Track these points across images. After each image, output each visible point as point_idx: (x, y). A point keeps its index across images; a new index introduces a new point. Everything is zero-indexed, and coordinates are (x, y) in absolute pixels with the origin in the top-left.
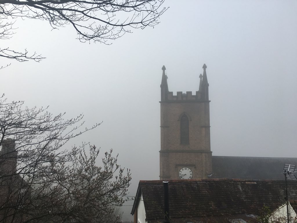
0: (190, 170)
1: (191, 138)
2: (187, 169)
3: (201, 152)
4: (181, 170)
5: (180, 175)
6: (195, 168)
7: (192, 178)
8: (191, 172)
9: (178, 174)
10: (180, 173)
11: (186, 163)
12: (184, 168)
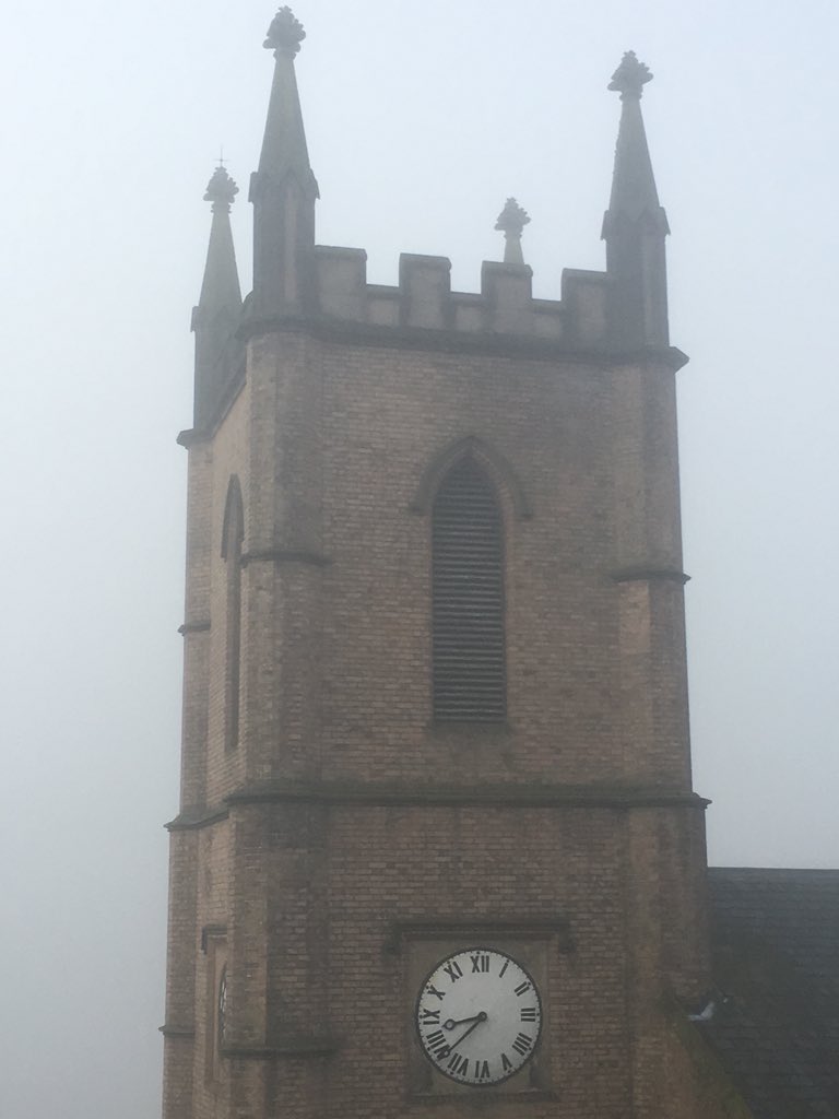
0: (516, 976)
1: (527, 673)
2: (497, 961)
3: (617, 801)
4: (440, 979)
5: (426, 1030)
6: (568, 948)
7: (535, 1051)
8: (530, 995)
9: (413, 1017)
10: (429, 1002)
11: (482, 906)
12: (464, 961)
